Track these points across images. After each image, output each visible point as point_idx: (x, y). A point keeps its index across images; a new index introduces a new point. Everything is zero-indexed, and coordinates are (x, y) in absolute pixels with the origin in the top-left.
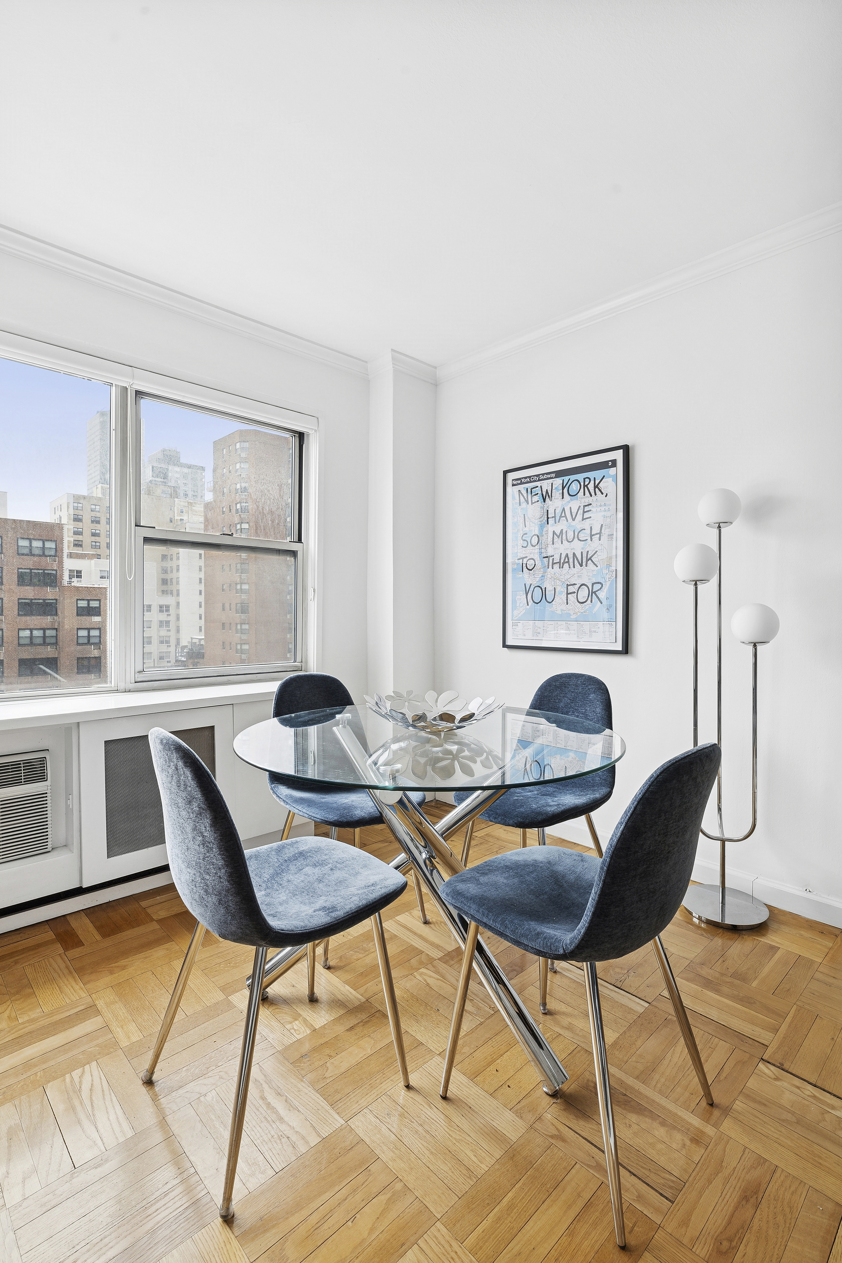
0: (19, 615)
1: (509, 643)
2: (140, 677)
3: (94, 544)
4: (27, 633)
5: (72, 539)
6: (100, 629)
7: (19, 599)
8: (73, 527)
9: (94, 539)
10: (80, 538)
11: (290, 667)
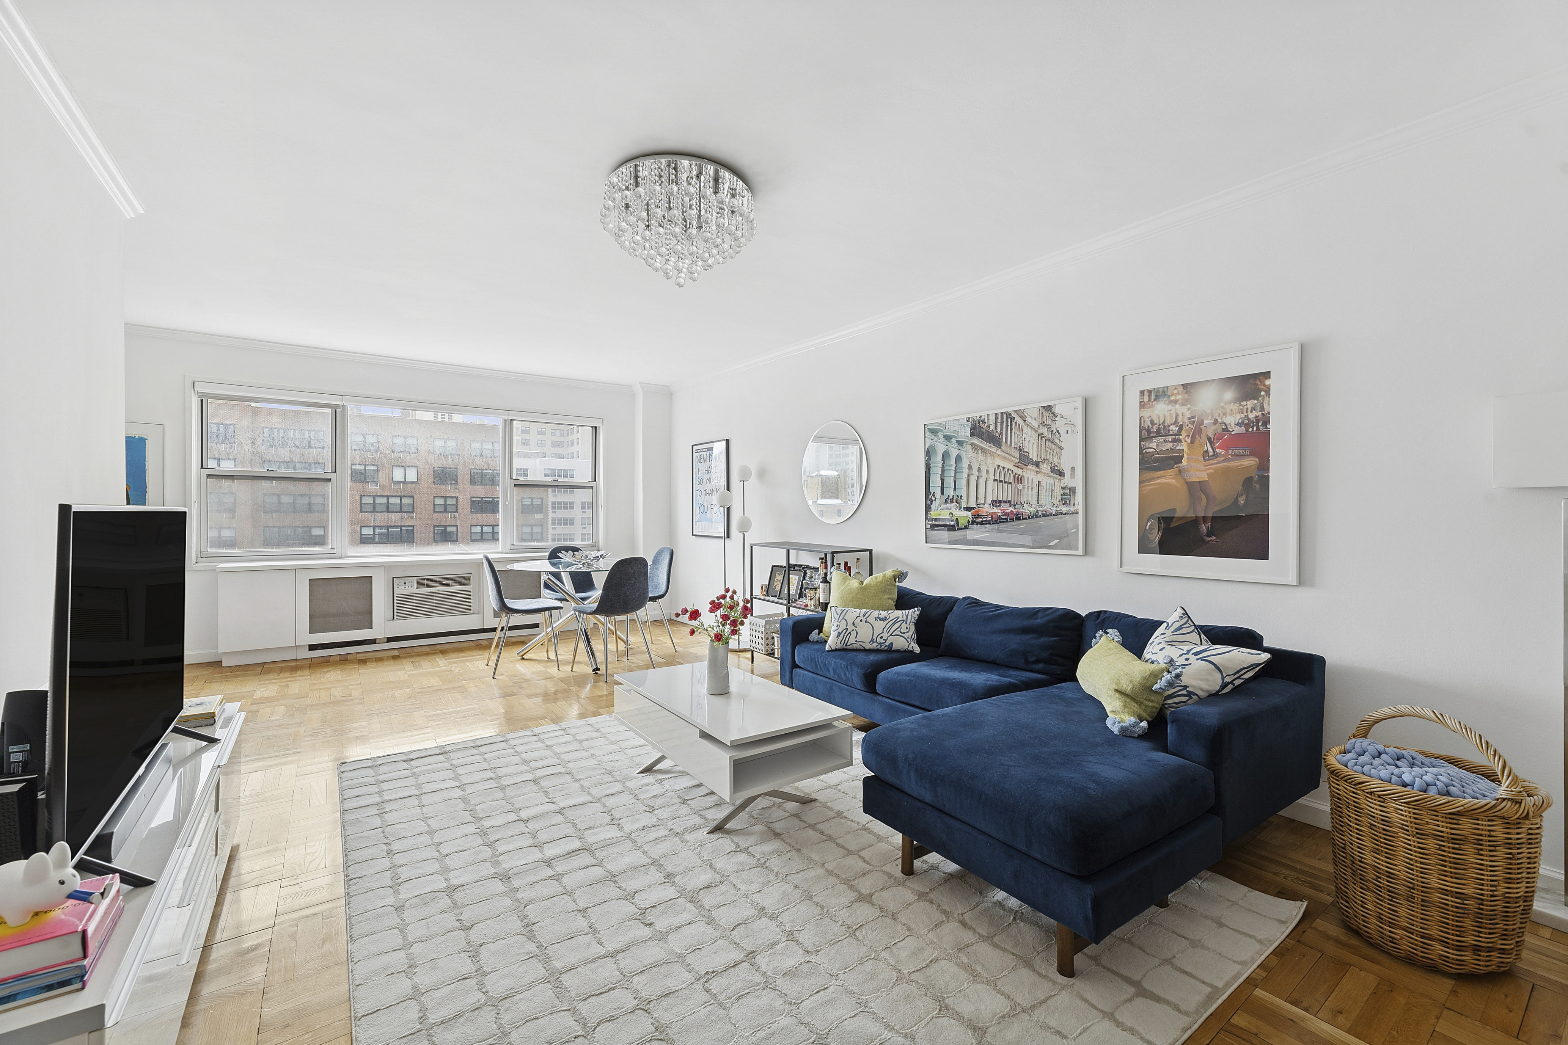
0: (472, 512)
1: (694, 534)
2: (513, 547)
3: (540, 442)
4: (478, 529)
5: (520, 438)
6: (542, 525)
7: (471, 497)
8: (520, 426)
9: (540, 437)
10: (527, 436)
11: (590, 544)
